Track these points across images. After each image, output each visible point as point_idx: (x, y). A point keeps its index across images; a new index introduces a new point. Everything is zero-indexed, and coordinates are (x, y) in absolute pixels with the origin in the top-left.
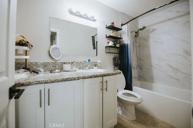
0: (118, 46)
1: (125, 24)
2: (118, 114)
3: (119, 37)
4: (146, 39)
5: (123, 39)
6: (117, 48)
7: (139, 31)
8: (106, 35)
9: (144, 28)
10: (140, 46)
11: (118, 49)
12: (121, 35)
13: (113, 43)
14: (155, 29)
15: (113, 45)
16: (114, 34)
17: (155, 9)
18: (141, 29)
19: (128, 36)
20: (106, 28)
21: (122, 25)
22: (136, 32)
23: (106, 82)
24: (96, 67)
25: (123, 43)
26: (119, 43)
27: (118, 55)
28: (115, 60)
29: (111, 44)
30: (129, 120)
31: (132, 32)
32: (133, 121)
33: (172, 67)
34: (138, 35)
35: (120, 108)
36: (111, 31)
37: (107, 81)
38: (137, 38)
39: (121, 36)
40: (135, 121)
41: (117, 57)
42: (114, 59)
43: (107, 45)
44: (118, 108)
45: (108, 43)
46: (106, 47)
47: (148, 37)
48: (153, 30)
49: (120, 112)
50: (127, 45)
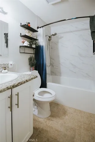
0: (34, 46)
1: (40, 27)
2: (34, 115)
3: (35, 38)
4: (56, 43)
5: (39, 41)
6: (33, 48)
7: (51, 36)
8: (21, 34)
9: (55, 34)
10: (52, 48)
11: (34, 50)
12: (37, 36)
13: (29, 44)
14: (63, 37)
15: (29, 46)
16: (30, 34)
17: (65, 20)
18: (53, 35)
19: (43, 39)
20: (21, 26)
21: (38, 28)
22: (49, 37)
23: (18, 95)
24: (6, 71)
25: (39, 44)
26: (35, 44)
27: (34, 55)
28: (31, 61)
29: (26, 43)
30: (45, 118)
31: (46, 36)
32: (49, 117)
33: (72, 64)
34: (51, 39)
35: (36, 107)
36: (27, 31)
37: (18, 93)
38: (50, 42)
39: (37, 38)
40: (50, 117)
41: (33, 58)
42: (30, 59)
43: (22, 44)
44: (34, 108)
45: (23, 42)
46: (20, 47)
47: (58, 42)
48: (61, 38)
49: (36, 112)
50: (43, 46)
